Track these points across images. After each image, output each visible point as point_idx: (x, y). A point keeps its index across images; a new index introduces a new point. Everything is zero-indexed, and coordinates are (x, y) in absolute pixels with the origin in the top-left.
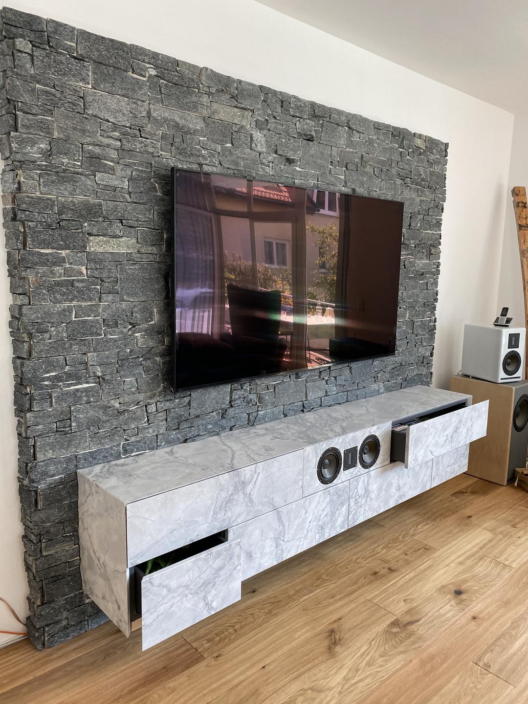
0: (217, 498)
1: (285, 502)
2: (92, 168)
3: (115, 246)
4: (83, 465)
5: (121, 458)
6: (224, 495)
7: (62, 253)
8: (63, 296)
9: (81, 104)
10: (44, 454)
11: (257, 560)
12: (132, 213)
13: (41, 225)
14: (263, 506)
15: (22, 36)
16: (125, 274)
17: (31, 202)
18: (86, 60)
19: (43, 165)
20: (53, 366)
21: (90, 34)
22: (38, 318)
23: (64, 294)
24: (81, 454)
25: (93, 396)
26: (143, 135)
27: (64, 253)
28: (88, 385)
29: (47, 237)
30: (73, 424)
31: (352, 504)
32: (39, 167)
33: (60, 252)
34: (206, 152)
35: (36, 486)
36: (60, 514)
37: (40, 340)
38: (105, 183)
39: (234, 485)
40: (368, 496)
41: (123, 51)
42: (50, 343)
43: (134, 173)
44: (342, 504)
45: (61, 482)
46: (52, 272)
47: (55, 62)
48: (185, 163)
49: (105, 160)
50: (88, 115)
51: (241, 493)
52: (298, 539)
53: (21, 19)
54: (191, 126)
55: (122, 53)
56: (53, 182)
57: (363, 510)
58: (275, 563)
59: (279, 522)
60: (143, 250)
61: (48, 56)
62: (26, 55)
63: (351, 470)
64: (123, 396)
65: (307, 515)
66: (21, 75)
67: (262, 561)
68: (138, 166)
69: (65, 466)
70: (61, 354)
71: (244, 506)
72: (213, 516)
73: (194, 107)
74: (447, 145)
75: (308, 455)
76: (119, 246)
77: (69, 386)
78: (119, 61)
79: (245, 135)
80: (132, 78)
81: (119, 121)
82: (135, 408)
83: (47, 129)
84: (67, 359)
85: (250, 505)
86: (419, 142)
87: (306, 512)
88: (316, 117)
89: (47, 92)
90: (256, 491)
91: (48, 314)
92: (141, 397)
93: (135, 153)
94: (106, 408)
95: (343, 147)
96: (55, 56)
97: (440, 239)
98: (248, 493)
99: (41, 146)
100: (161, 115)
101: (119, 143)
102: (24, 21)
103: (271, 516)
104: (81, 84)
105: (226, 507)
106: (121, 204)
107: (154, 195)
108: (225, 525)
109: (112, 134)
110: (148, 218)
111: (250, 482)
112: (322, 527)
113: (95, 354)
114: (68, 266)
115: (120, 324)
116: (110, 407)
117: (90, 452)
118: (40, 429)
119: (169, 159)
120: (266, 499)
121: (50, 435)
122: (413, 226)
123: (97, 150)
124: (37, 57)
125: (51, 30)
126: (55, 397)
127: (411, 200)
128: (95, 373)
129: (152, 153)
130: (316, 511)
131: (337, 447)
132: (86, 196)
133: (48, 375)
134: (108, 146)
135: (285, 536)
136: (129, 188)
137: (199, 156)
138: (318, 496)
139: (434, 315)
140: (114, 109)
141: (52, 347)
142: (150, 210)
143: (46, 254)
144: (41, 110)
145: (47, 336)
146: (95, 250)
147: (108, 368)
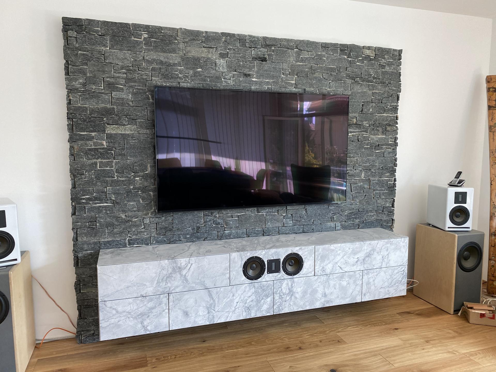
0: (160, 274)
1: (215, 285)
2: (110, 90)
3: (123, 130)
4: (104, 248)
5: (126, 247)
6: (165, 272)
7: (92, 134)
8: (92, 156)
9: (102, 58)
10: (81, 238)
11: (192, 318)
12: (133, 112)
13: (80, 120)
14: (196, 285)
15: (72, 30)
16: (129, 145)
17: (75, 109)
18: (106, 35)
19: (82, 90)
20: (87, 192)
21: (108, 22)
22: (78, 167)
23: (93, 155)
24: (102, 241)
25: (109, 210)
26: (140, 70)
27: (93, 134)
28: (107, 204)
29: (83, 126)
30: (98, 224)
31: (277, 297)
32: (80, 91)
33: (91, 133)
34: (182, 75)
35: (77, 254)
36: (90, 272)
37: (80, 179)
38: (117, 97)
39: (172, 268)
40: (292, 295)
41: (127, 28)
42: (85, 180)
43: (134, 90)
44: (267, 296)
45: (91, 254)
46: (86, 144)
47: (88, 39)
48: (168, 83)
49: (117, 85)
50: (107, 63)
51: (177, 273)
52: (227, 312)
53: (71, 21)
54: (171, 61)
55: (127, 29)
56: (87, 98)
57: (288, 304)
58: (208, 323)
59: (210, 298)
60: (141, 132)
61: (85, 36)
62: (73, 38)
63: (275, 274)
64: (128, 212)
65: (234, 298)
66: (70, 48)
67: (197, 320)
68: (137, 87)
69: (93, 246)
70: (91, 187)
71: (180, 282)
72: (157, 284)
73: (174, 51)
74: (400, 51)
75: (234, 258)
76: (125, 130)
77: (96, 204)
78: (124, 33)
79: (211, 63)
80: (134, 40)
81: (125, 64)
82: (136, 219)
83: (83, 73)
84: (94, 189)
85: (185, 282)
86: (368, 52)
87: (233, 296)
88: (268, 46)
89: (83, 54)
90: (190, 274)
91: (83, 165)
92: (140, 213)
93: (135, 80)
94: (117, 218)
95: (293, 63)
96: (88, 36)
97: (397, 119)
98: (184, 274)
99: (80, 81)
100: (151, 58)
101: (125, 75)
102: (73, 22)
103: (204, 293)
104: (103, 48)
105: (166, 280)
106: (126, 108)
107: (148, 102)
108: (166, 291)
109: (120, 71)
110: (143, 114)
111: (185, 268)
112: (248, 308)
113: (111, 188)
114: (95, 141)
115: (126, 172)
116: (119, 217)
117: (107, 241)
118: (79, 225)
119: (158, 81)
120: (198, 281)
121: (85, 228)
122: (365, 111)
123: (112, 80)
124: (79, 38)
125: (87, 24)
126: (87, 209)
127: (362, 93)
128: (110, 198)
129: (146, 79)
130: (242, 296)
131: (260, 257)
132: (105, 104)
133: (84, 197)
134: (119, 77)
135: (216, 307)
136: (132, 99)
137: (177, 78)
138: (244, 287)
139: (395, 176)
140: (122, 58)
141: (86, 183)
142: (145, 109)
143: (83, 135)
144: (81, 63)
145: (83, 176)
146: (110, 132)
147: (119, 196)
